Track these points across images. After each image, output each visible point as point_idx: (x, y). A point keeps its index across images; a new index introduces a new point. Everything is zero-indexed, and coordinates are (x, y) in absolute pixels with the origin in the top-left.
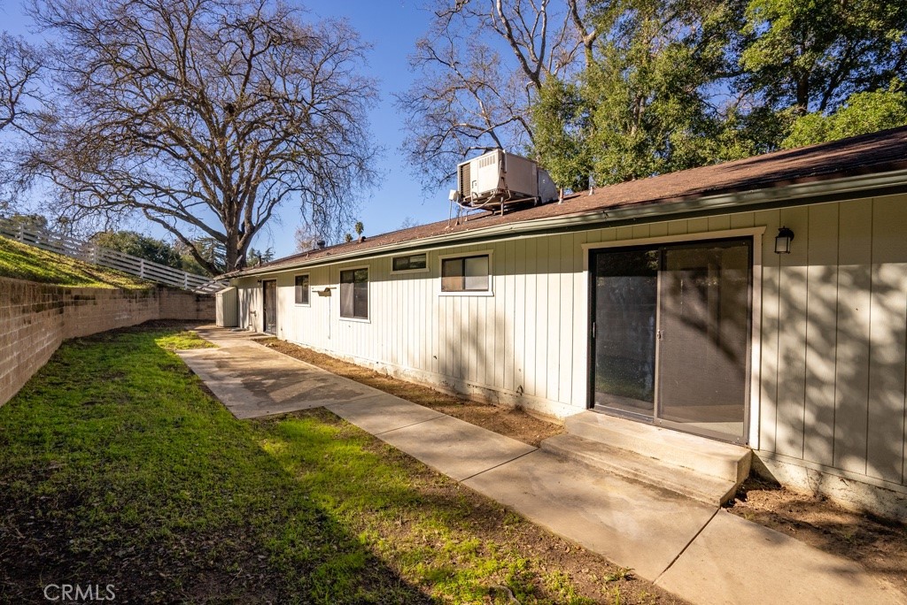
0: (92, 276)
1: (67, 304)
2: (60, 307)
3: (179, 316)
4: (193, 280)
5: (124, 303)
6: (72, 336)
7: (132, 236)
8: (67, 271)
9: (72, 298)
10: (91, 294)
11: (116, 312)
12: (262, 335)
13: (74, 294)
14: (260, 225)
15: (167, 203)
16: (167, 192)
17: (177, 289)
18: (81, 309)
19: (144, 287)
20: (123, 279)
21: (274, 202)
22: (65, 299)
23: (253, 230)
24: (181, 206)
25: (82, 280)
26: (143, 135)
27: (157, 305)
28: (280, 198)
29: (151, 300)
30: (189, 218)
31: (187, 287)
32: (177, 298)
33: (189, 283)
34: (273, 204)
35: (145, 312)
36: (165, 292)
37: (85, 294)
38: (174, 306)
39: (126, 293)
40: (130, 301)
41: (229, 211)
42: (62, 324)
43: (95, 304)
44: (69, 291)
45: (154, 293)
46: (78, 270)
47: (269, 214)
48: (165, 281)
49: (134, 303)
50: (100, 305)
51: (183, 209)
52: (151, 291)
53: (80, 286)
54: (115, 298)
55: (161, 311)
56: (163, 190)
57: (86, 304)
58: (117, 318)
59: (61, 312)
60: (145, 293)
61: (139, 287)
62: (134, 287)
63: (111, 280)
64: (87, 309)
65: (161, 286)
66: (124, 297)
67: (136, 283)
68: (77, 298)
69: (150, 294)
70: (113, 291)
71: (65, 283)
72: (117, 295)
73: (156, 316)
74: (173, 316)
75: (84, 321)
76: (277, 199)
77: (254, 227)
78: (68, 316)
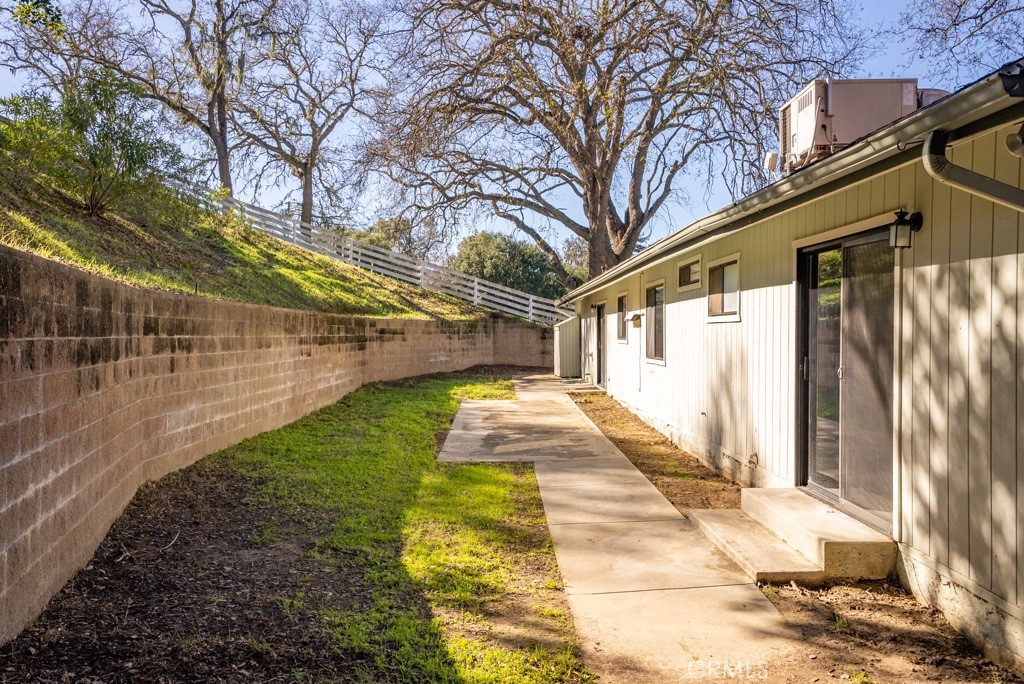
0: (411, 305)
1: (371, 340)
2: (361, 343)
3: (519, 361)
4: (540, 306)
5: (442, 340)
6: (376, 378)
7: (499, 240)
8: (382, 298)
9: (377, 331)
10: (399, 327)
11: (431, 351)
12: (596, 388)
13: (379, 327)
14: (651, 211)
15: (519, 190)
16: (517, 174)
17: (516, 320)
18: (387, 346)
19: (472, 317)
20: (449, 307)
21: (676, 167)
22: (369, 333)
23: (642, 219)
24: (535, 191)
25: (394, 309)
26: (474, 101)
27: (490, 343)
28: (685, 160)
29: (480, 337)
30: (548, 210)
31: (532, 317)
32: (516, 333)
33: (535, 311)
34: (673, 172)
35: (471, 353)
36: (501, 324)
37: (392, 327)
38: (513, 345)
39: (445, 326)
40: (450, 338)
41: (592, 195)
42: (363, 363)
43: (404, 340)
44: (373, 324)
45: (485, 327)
46: (396, 296)
47: (667, 190)
48: (505, 309)
49: (456, 340)
50: (410, 341)
51: (537, 196)
52: (481, 324)
53: (391, 316)
54: (430, 333)
55: (495, 353)
56: (512, 172)
57: (394, 339)
58: (432, 360)
59: (362, 348)
60: (472, 327)
61: (463, 318)
62: (457, 317)
63: (430, 310)
64: (393, 346)
65: (495, 317)
66: (442, 332)
67: (462, 313)
68: (382, 332)
69: (480, 328)
70: (428, 324)
71: (374, 313)
72: (433, 329)
73: (489, 360)
74: (510, 360)
75: (389, 360)
76: (680, 161)
77: (643, 215)
78: (373, 353)
